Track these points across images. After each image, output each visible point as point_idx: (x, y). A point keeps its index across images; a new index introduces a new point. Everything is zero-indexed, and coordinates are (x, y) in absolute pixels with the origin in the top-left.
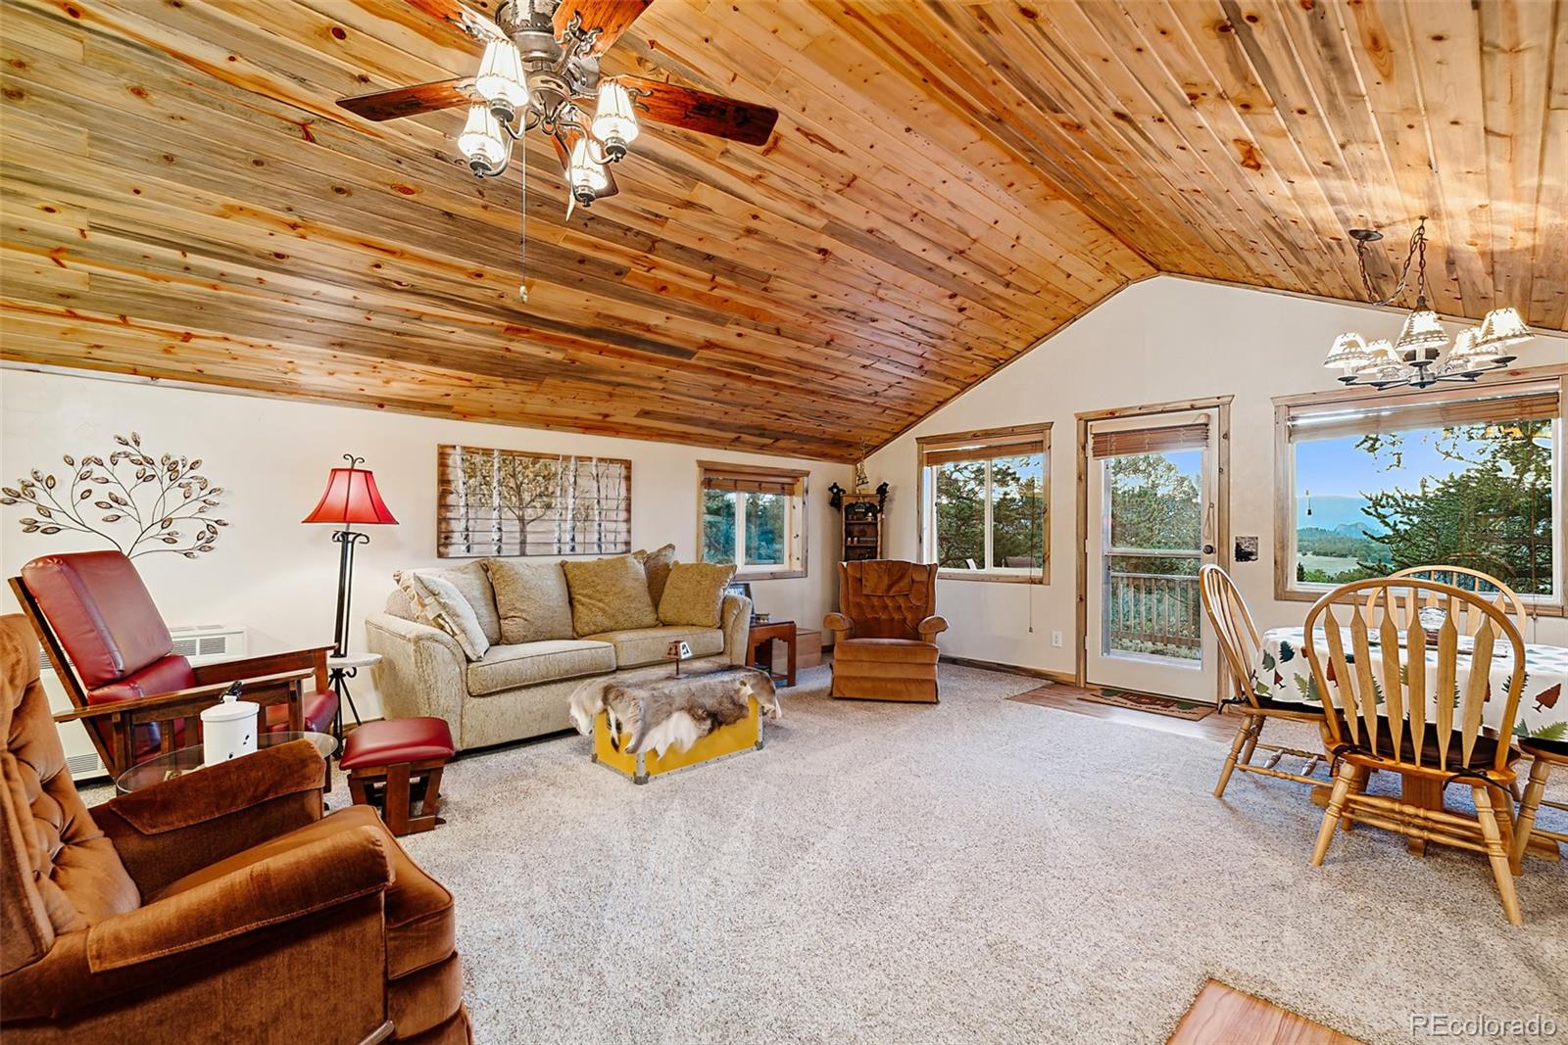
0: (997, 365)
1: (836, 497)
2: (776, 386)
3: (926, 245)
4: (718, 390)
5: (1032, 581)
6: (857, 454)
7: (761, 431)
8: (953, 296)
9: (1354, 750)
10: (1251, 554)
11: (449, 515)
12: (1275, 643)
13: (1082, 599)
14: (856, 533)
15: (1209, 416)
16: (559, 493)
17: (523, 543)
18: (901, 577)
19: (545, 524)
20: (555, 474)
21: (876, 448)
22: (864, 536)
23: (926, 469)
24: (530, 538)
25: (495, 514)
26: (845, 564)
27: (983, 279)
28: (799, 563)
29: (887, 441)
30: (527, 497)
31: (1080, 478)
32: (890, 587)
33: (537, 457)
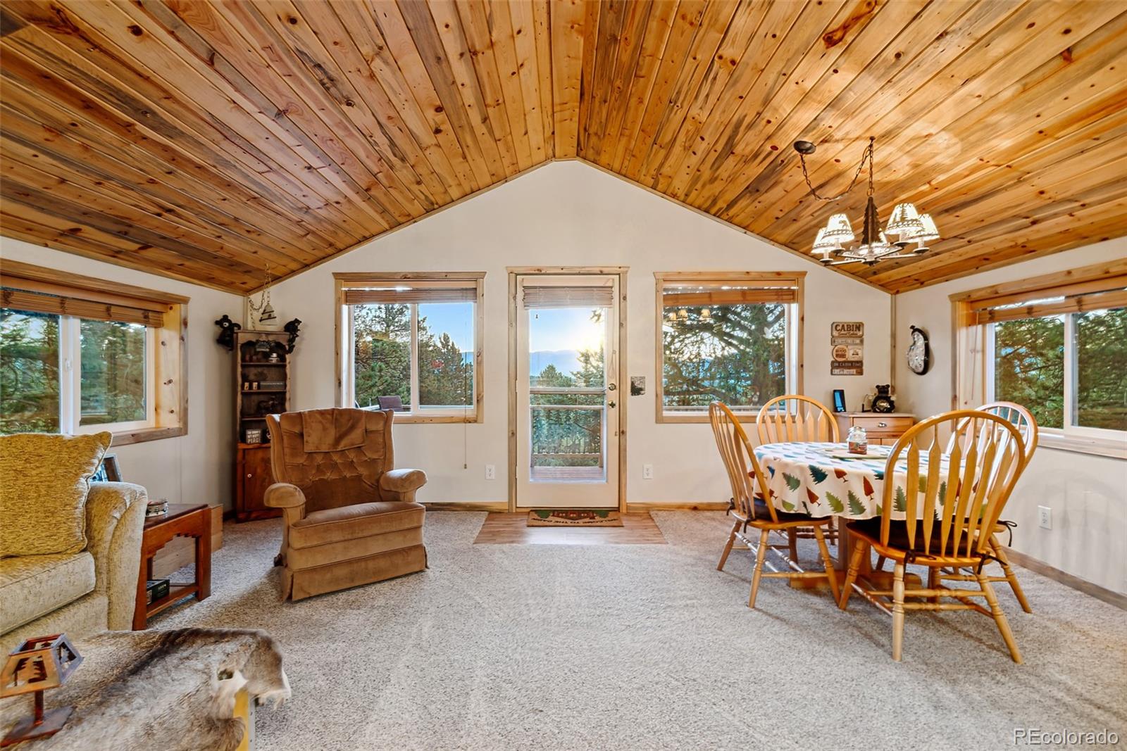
0: (430, 209)
1: (226, 333)
5: (466, 420)
6: (252, 283)
8: (439, 109)
10: (641, 389)
13: (513, 434)
15: (612, 281)
18: (352, 428)
21: (277, 279)
22: (265, 380)
23: (345, 309)
26: (277, 417)
27: (471, 100)
29: (293, 273)
31: (511, 325)
32: (338, 440)
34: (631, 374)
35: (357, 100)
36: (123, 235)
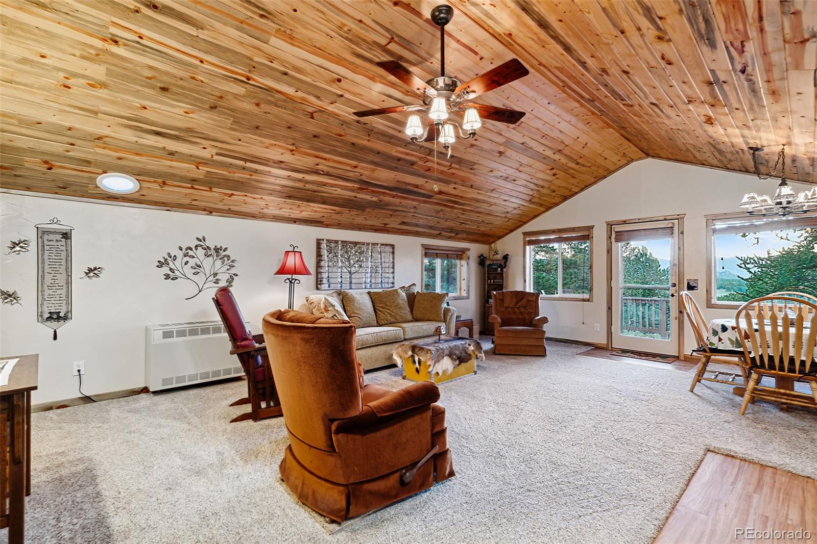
0: (565, 198)
1: (482, 260)
2: (464, 210)
3: (545, 148)
4: (438, 212)
5: (584, 300)
6: (491, 240)
7: (451, 230)
8: (552, 169)
9: (758, 367)
10: (695, 287)
11: (322, 271)
12: (718, 325)
13: (610, 308)
14: (491, 277)
15: (673, 223)
16: (365, 260)
17: (351, 283)
18: (523, 298)
19: (360, 274)
20: (364, 251)
21: (501, 237)
22: (496, 279)
23: (528, 248)
24: (353, 281)
25: (340, 270)
26: (495, 293)
27: (567, 162)
28: (465, 292)
29: (507, 234)
30: (352, 262)
31: (608, 252)
32: (517, 303)
33: (356, 244)
34: (687, 277)
35: (516, 179)
36: (451, 232)
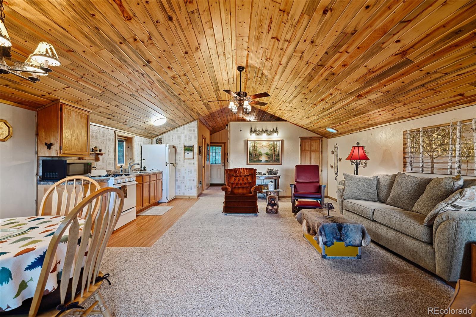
11: (406, 156)
17: (432, 167)
19: (444, 159)
20: (449, 133)
24: (435, 166)
25: (421, 155)
30: (434, 146)
33: (438, 127)
